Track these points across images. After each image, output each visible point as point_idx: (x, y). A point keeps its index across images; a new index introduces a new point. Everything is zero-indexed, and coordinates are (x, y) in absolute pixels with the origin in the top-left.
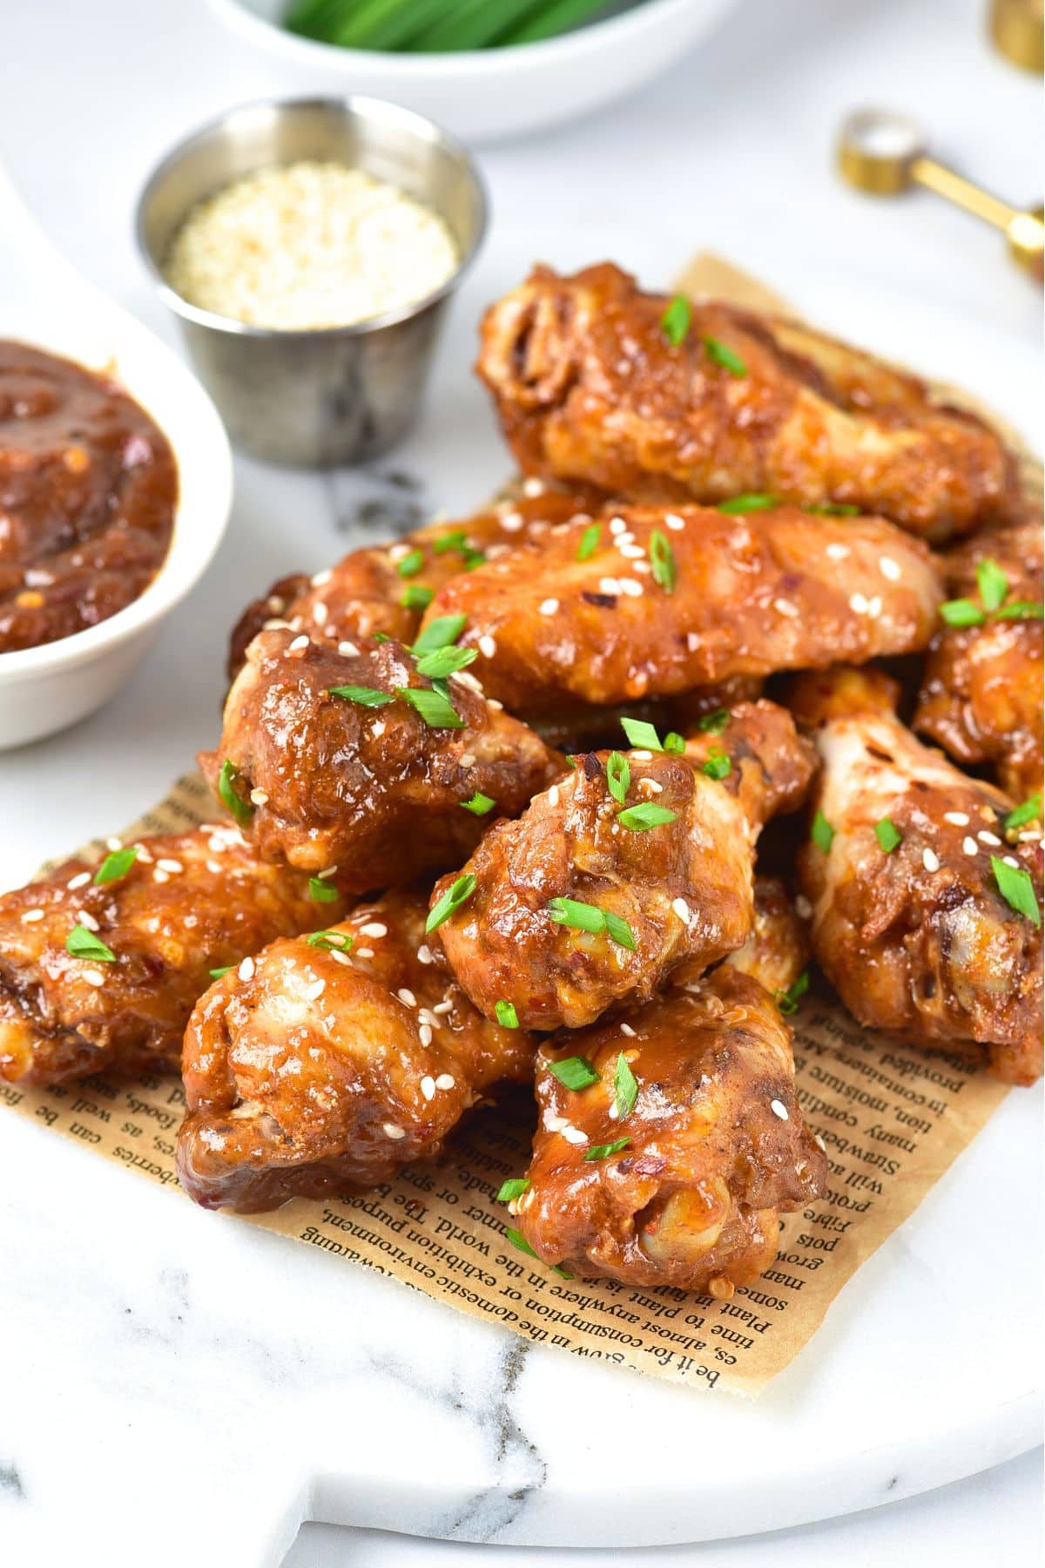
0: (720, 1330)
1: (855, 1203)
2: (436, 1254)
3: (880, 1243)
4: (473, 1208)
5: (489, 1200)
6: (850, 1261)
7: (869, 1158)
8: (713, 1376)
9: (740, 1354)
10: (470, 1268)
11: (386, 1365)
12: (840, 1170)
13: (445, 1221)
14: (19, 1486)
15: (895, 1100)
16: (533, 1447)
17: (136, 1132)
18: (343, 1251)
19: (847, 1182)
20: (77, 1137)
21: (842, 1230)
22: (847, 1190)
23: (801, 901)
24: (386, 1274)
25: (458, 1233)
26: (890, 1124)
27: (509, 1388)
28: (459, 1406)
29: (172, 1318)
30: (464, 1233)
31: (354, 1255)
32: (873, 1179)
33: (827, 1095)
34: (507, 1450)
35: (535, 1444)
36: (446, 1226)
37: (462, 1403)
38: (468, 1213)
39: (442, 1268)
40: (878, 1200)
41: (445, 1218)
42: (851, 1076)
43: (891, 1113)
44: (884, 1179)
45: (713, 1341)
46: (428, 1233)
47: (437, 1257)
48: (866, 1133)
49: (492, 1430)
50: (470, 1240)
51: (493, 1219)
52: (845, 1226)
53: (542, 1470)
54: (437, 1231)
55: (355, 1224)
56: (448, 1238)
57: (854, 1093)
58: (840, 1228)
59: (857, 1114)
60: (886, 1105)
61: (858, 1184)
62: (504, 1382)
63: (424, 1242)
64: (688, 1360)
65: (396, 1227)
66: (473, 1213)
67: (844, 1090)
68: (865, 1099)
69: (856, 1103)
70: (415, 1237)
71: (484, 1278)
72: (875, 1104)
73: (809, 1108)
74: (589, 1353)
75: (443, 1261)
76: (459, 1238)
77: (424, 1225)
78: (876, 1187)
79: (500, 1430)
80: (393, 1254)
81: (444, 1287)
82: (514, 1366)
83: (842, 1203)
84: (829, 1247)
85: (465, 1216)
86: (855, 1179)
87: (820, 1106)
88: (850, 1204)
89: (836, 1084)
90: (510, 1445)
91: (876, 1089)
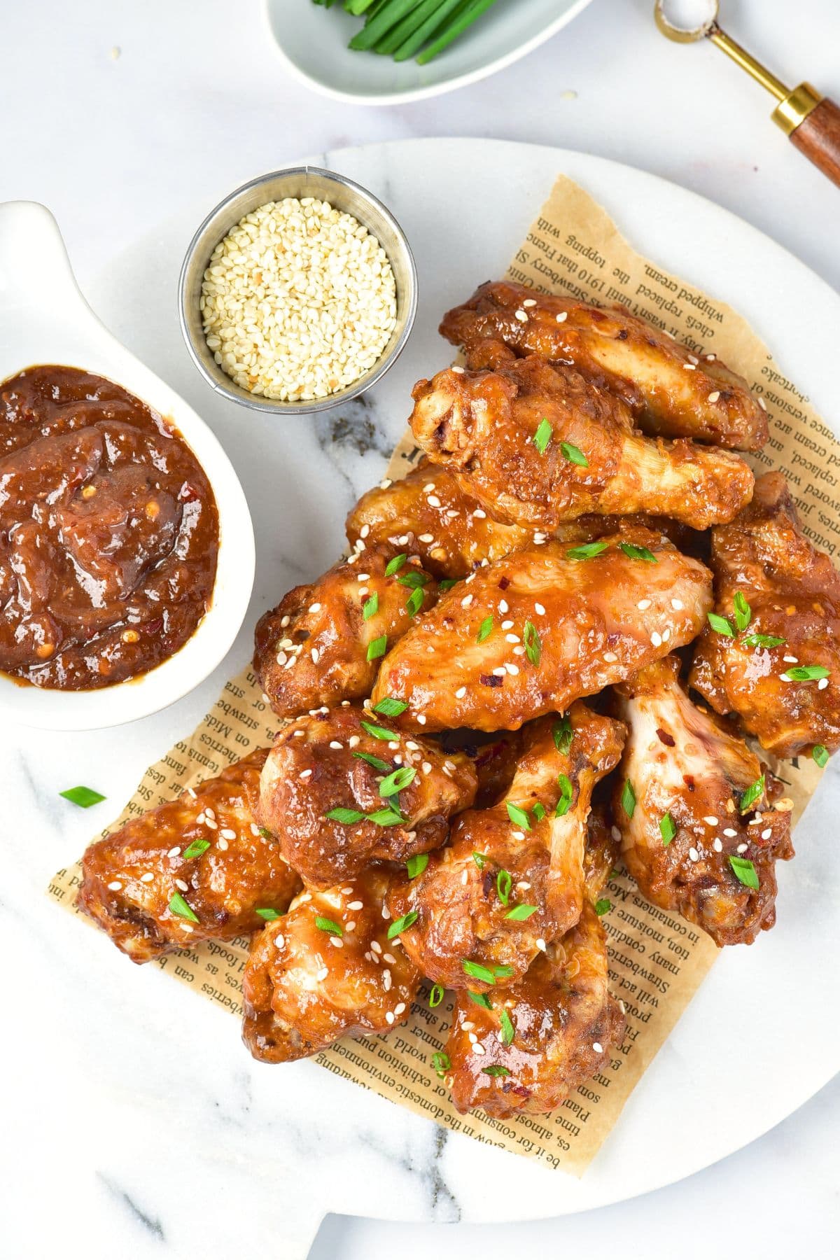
0: (560, 1121)
1: (642, 1013)
2: (395, 1066)
3: (656, 1052)
4: (416, 1028)
5: (425, 1021)
6: (638, 1067)
7: (652, 978)
8: (556, 1162)
9: (573, 1141)
10: (416, 1074)
11: (367, 1140)
12: (634, 987)
13: (400, 1040)
14: (162, 1233)
15: (669, 933)
16: (453, 1198)
17: (214, 970)
18: (341, 1073)
19: (638, 998)
20: (180, 977)
21: (633, 1039)
22: (637, 1004)
23: (615, 830)
24: (367, 1087)
25: (408, 1048)
26: (665, 952)
27: (439, 1155)
28: (410, 1169)
29: (243, 1108)
30: (411, 1047)
31: (348, 1076)
32: (652, 997)
33: (628, 930)
34: (439, 1200)
35: (455, 1196)
36: (401, 1044)
37: (412, 1166)
38: (413, 1032)
39: (399, 1078)
40: (656, 1012)
41: (400, 1038)
42: (642, 915)
43: (665, 943)
44: (660, 997)
45: (556, 1129)
46: (391, 1050)
47: (396, 1069)
48: (650, 957)
49: (429, 1185)
50: (415, 1053)
51: (429, 1036)
52: (635, 1036)
53: (458, 1212)
54: (395, 1048)
55: (347, 1049)
56: (402, 1052)
57: (643, 928)
58: (632, 1037)
59: (645, 943)
60: (663, 937)
61: (644, 1000)
62: (434, 1149)
63: (388, 1058)
64: (542, 1150)
65: (371, 1048)
66: (416, 1031)
67: (638, 925)
68: (650, 932)
69: (645, 935)
70: (383, 1055)
71: (423, 1081)
72: (656, 936)
73: (617, 939)
74: (485, 1140)
75: (400, 1071)
76: (408, 1052)
77: (388, 1043)
78: (655, 1002)
79: (434, 1185)
80: (370, 1072)
81: (400, 1093)
82: (441, 1138)
83: (634, 1013)
84: (625, 1051)
85: (411, 1034)
86: (644, 995)
87: (623, 937)
88: (639, 1015)
89: (632, 920)
90: (441, 1196)
91: (657, 925)
